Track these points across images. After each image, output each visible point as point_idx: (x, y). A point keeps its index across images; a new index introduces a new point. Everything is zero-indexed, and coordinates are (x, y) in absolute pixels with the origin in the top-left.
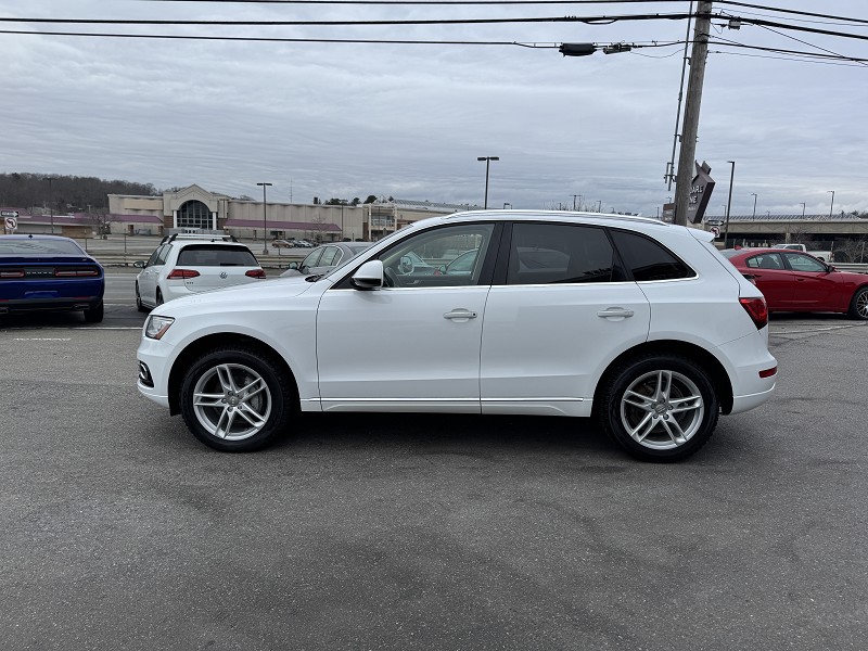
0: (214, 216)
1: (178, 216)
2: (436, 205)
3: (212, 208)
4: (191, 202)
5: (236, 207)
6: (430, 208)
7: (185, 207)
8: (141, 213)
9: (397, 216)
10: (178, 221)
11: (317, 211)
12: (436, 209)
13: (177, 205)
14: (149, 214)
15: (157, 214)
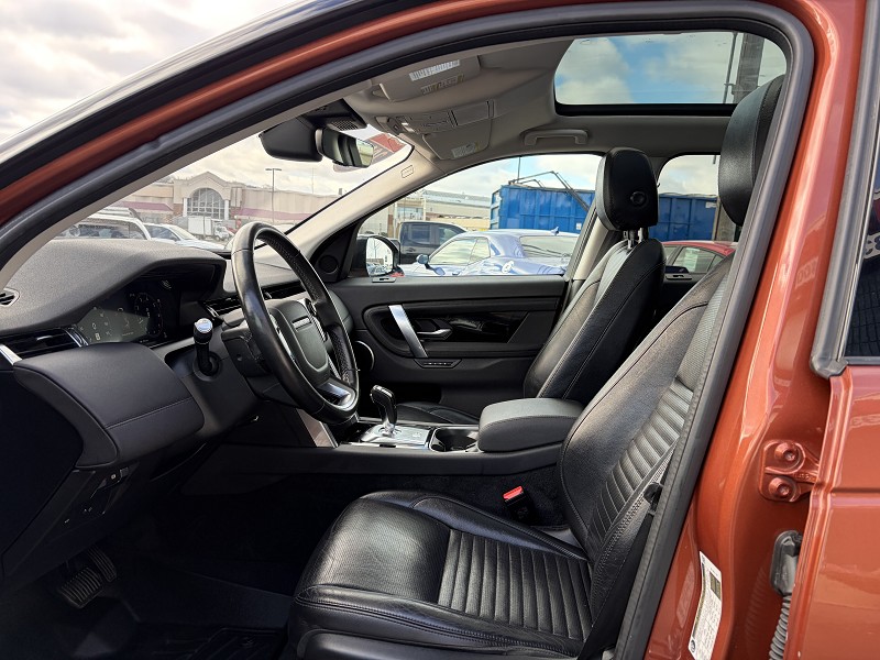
0: (227, 203)
1: (189, 205)
2: (471, 198)
3: (225, 195)
4: (203, 190)
5: (251, 196)
7: (196, 195)
8: (150, 201)
9: (425, 209)
10: (189, 210)
12: (471, 202)
13: (188, 192)
14: (157, 201)
15: (166, 202)
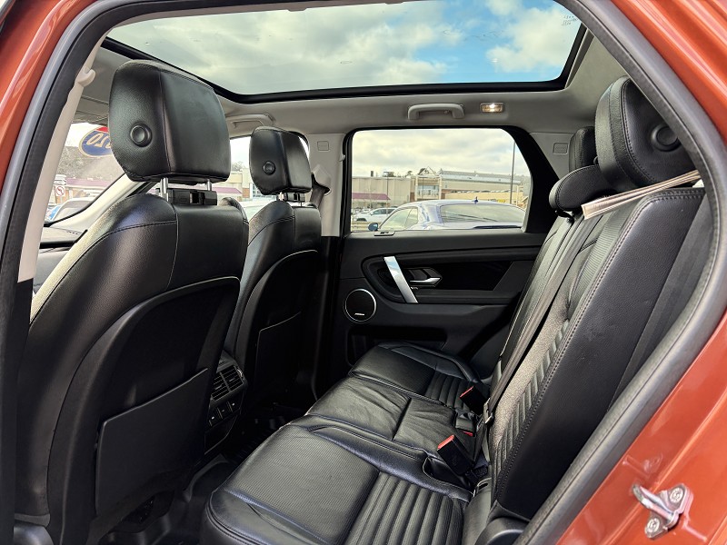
2: (481, 175)
6: (473, 178)
9: (441, 186)
11: (369, 183)
12: (481, 179)
14: (230, 186)
15: (237, 186)
